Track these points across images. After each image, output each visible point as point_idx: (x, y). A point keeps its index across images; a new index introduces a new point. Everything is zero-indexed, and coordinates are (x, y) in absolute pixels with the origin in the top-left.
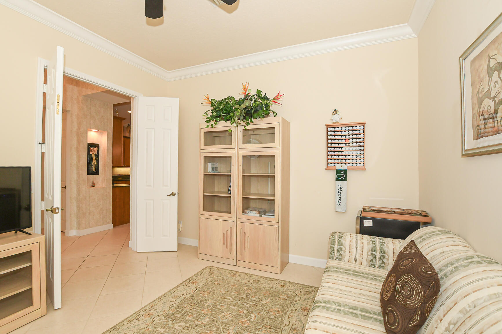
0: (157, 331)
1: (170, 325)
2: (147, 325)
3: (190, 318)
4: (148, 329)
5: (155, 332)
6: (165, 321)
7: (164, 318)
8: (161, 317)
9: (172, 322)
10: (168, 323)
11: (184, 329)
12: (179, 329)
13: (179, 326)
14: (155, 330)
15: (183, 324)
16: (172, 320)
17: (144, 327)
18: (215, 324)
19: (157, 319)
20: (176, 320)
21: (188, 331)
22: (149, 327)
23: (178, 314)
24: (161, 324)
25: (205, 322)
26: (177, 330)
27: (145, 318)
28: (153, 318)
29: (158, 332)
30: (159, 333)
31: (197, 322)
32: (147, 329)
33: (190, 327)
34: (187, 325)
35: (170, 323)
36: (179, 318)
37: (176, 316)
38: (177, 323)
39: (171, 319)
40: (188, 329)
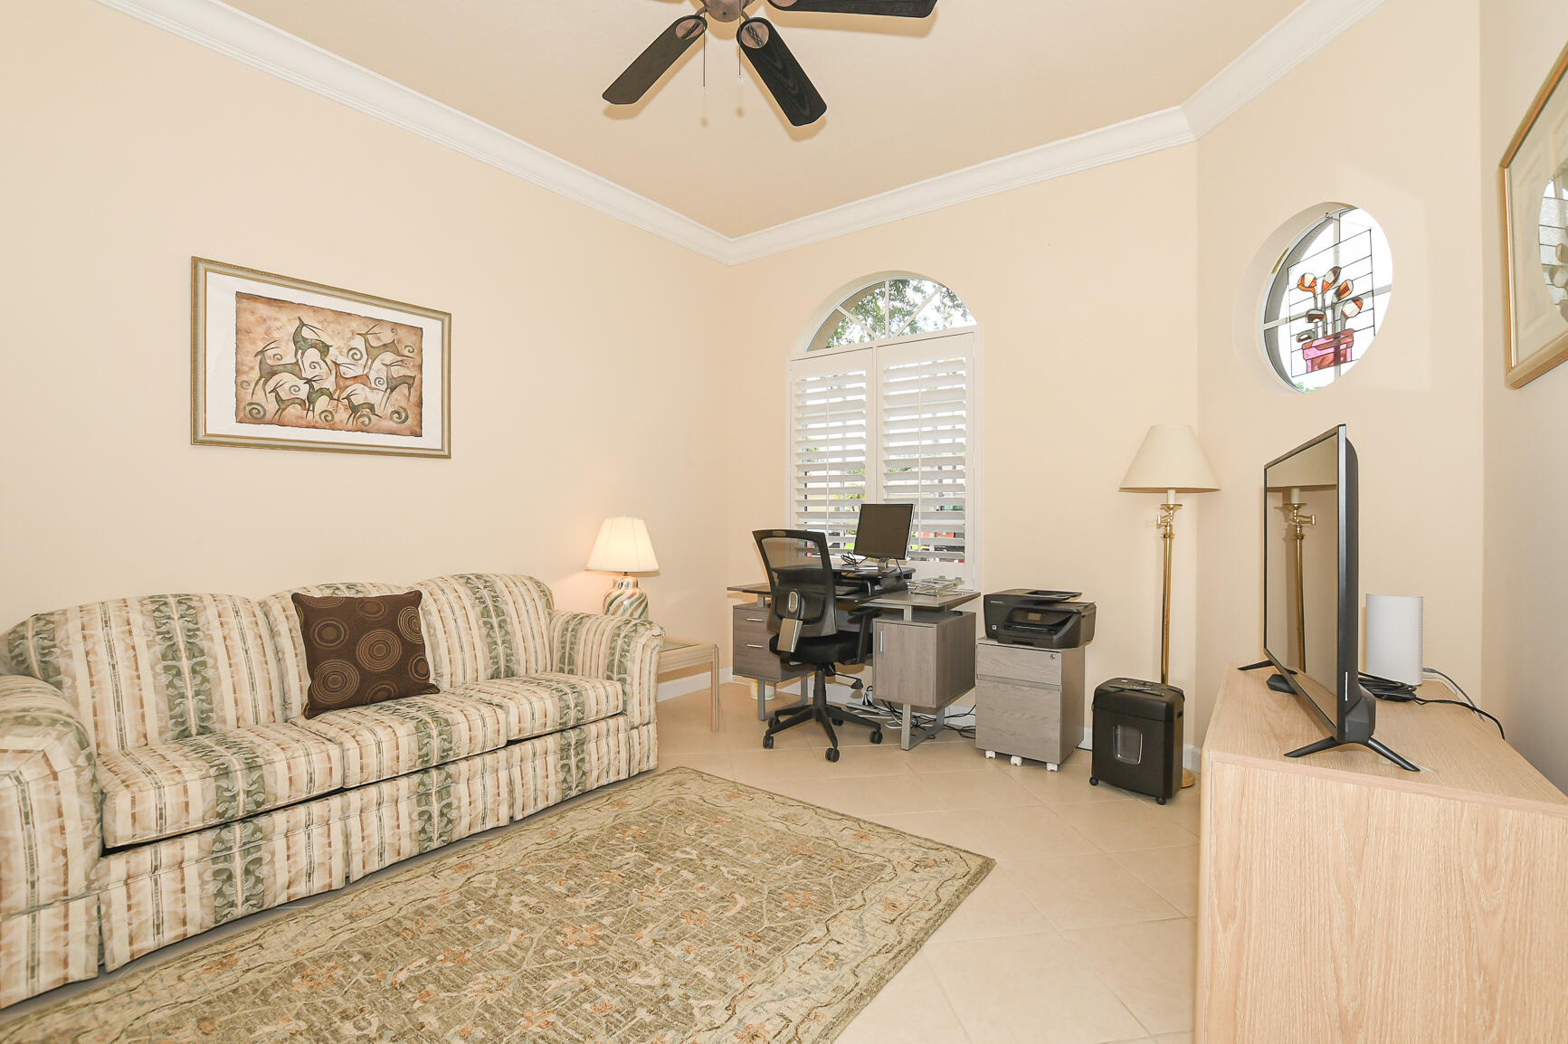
0: (714, 970)
1: (676, 983)
2: (749, 993)
3: (606, 997)
4: (742, 978)
5: (722, 969)
6: (691, 1001)
7: (696, 1011)
8: (706, 1019)
9: (670, 992)
10: (682, 992)
11: (636, 965)
12: (652, 966)
13: (649, 976)
14: (721, 975)
15: (635, 979)
16: (667, 999)
17: (758, 988)
18: (538, 966)
19: (720, 1016)
20: (655, 1000)
21: (625, 957)
22: (740, 985)
23: (643, 1025)
24: (706, 991)
25: (565, 978)
26: (657, 966)
27: (762, 1026)
28: (734, 1022)
29: (712, 966)
30: (709, 964)
31: (590, 980)
32: (746, 980)
33: (616, 968)
34: (622, 975)
35: (675, 992)
36: (641, 1004)
37: (652, 1017)
38: (653, 988)
39: (671, 1004)
40: (624, 962)
